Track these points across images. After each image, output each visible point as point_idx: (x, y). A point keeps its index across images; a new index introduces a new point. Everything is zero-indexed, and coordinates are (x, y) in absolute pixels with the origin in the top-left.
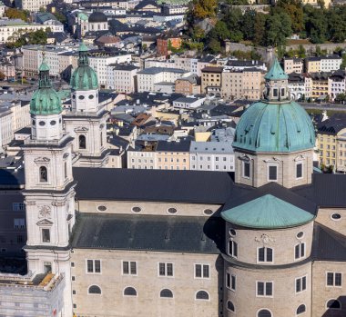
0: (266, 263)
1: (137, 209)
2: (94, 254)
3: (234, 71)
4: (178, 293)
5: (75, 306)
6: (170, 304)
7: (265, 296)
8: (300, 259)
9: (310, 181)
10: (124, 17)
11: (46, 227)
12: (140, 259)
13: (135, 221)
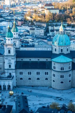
0: (62, 71)
1: (30, 60)
2: (21, 71)
3: (37, 29)
4: (41, 79)
5: (16, 83)
6: (39, 81)
7: (62, 78)
8: (70, 70)
9: (70, 52)
10: (6, 17)
11: (10, 64)
12: (32, 71)
13: (30, 62)
